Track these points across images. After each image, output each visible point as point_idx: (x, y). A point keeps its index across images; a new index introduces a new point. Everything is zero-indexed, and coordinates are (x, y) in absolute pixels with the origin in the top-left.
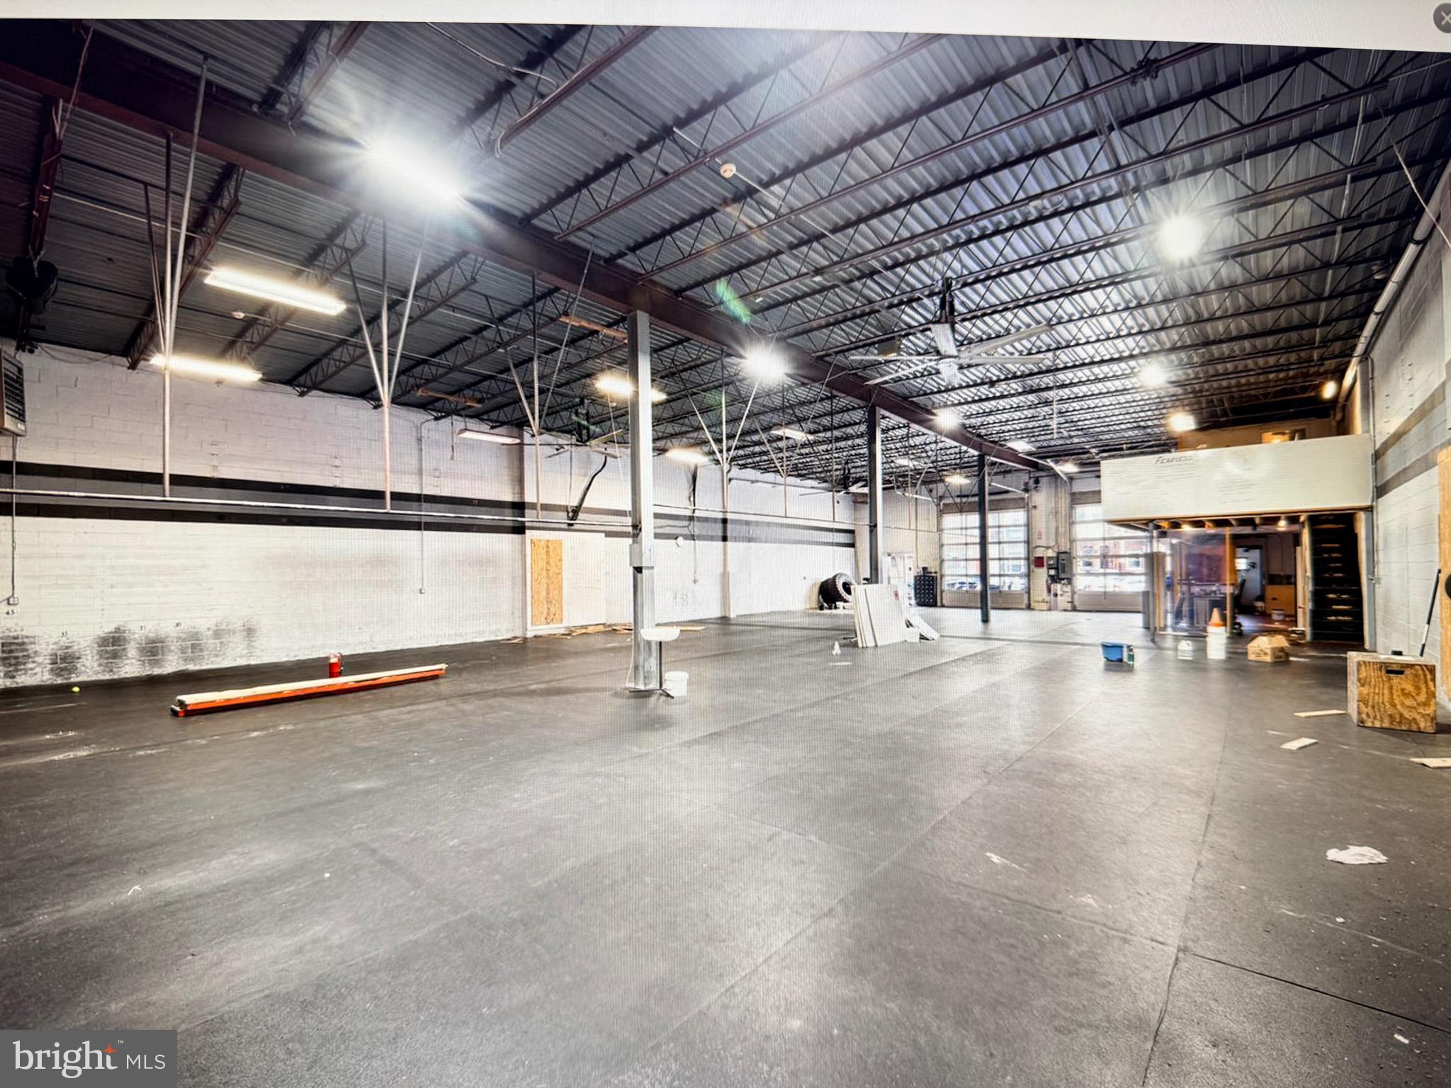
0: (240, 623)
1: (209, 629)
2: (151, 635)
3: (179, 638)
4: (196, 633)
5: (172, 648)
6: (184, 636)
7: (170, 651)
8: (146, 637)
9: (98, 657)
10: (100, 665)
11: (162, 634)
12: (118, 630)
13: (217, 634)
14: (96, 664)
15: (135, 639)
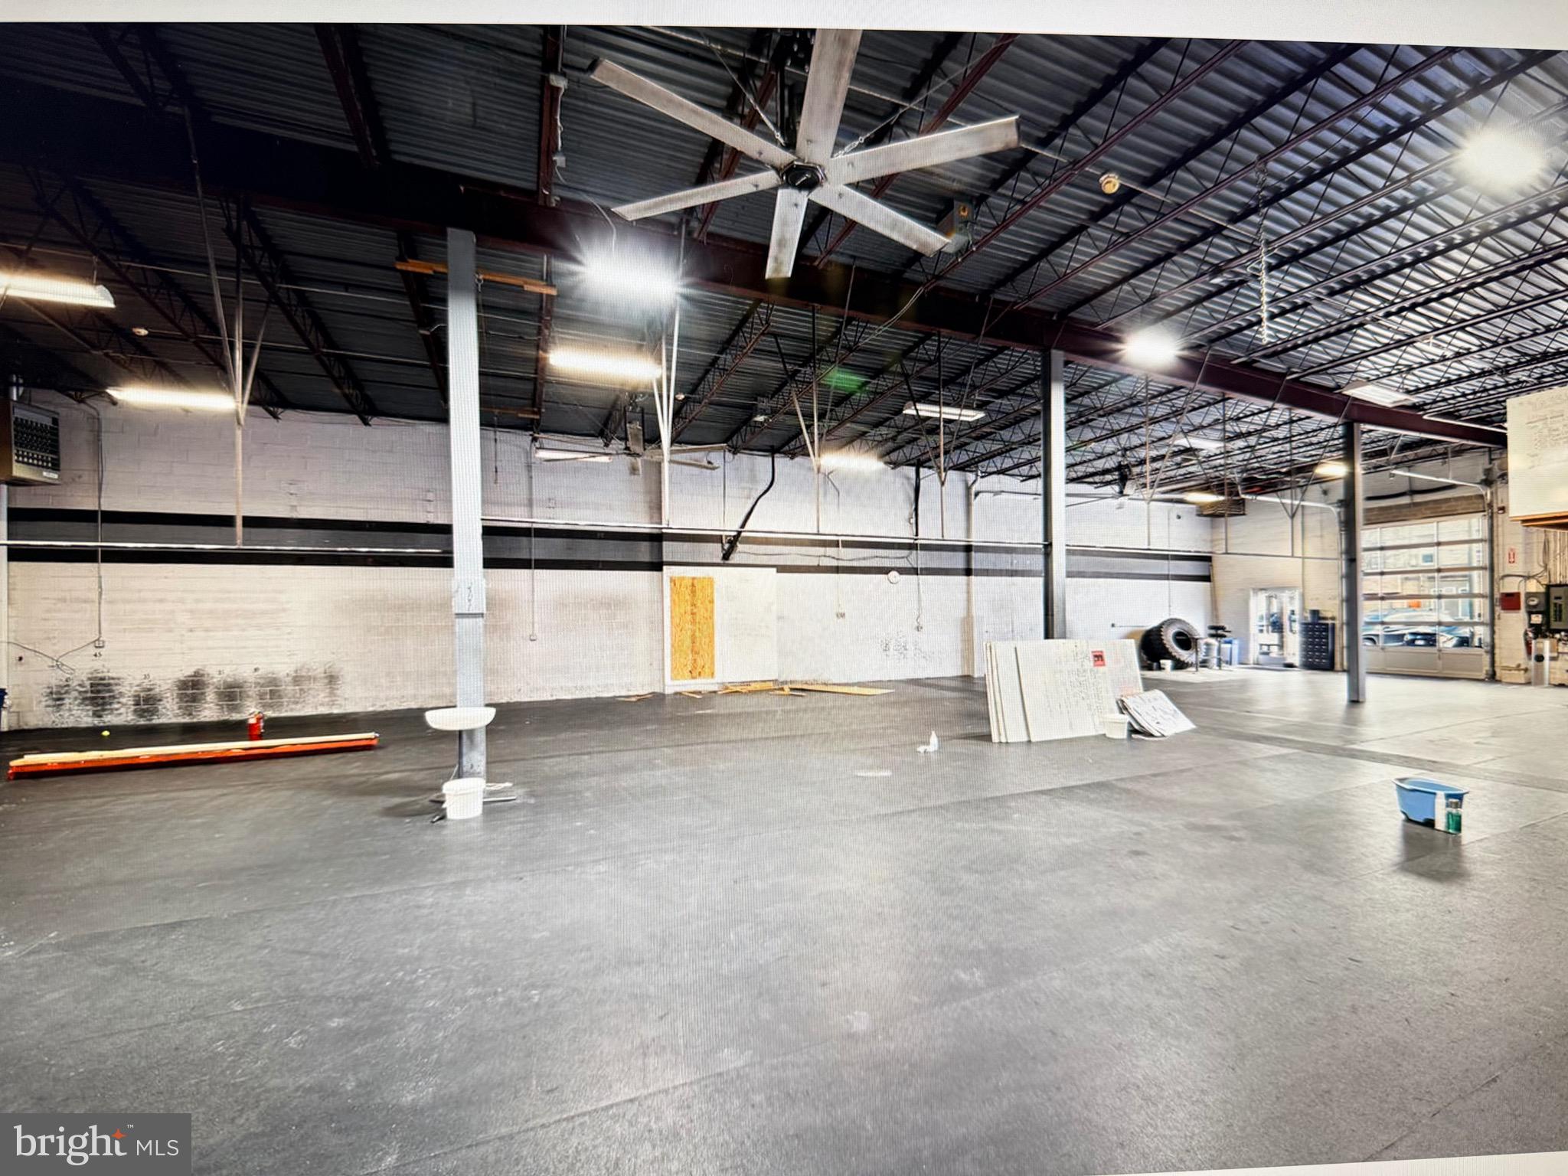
0: (322, 670)
1: (288, 675)
2: (229, 680)
3: (257, 684)
4: (275, 679)
5: (250, 693)
6: (262, 681)
7: (248, 696)
8: (225, 682)
9: (177, 700)
10: (180, 708)
11: (240, 679)
12: (197, 674)
13: (297, 680)
14: (175, 707)
15: (213, 684)
